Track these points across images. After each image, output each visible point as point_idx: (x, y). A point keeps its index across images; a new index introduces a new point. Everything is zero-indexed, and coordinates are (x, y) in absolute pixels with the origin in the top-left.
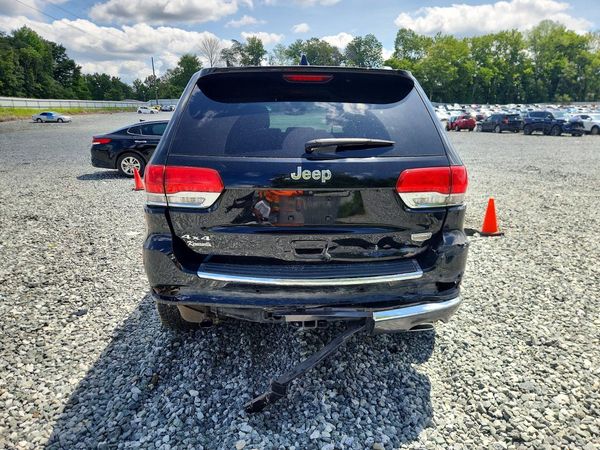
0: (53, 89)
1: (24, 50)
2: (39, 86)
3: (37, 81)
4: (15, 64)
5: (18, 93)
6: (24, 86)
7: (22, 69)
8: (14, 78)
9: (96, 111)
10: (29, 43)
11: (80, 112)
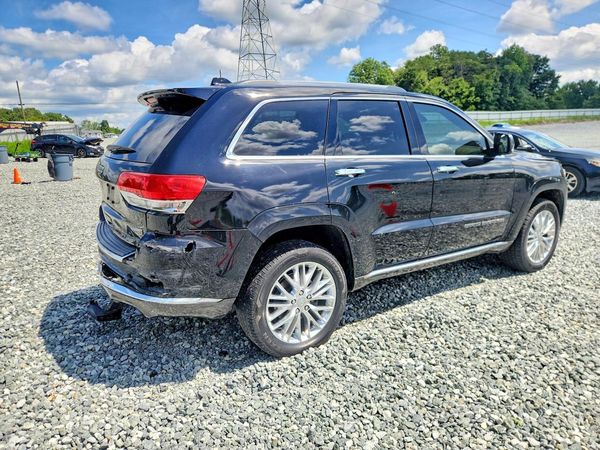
0: (526, 101)
1: (507, 67)
2: (512, 99)
3: (512, 95)
4: (496, 80)
5: (491, 107)
6: (498, 100)
7: (500, 84)
8: (491, 94)
9: (557, 121)
10: (514, 59)
11: (540, 122)
